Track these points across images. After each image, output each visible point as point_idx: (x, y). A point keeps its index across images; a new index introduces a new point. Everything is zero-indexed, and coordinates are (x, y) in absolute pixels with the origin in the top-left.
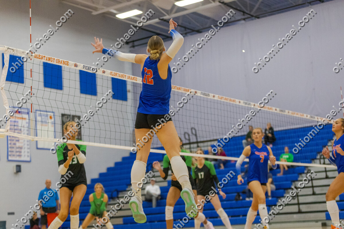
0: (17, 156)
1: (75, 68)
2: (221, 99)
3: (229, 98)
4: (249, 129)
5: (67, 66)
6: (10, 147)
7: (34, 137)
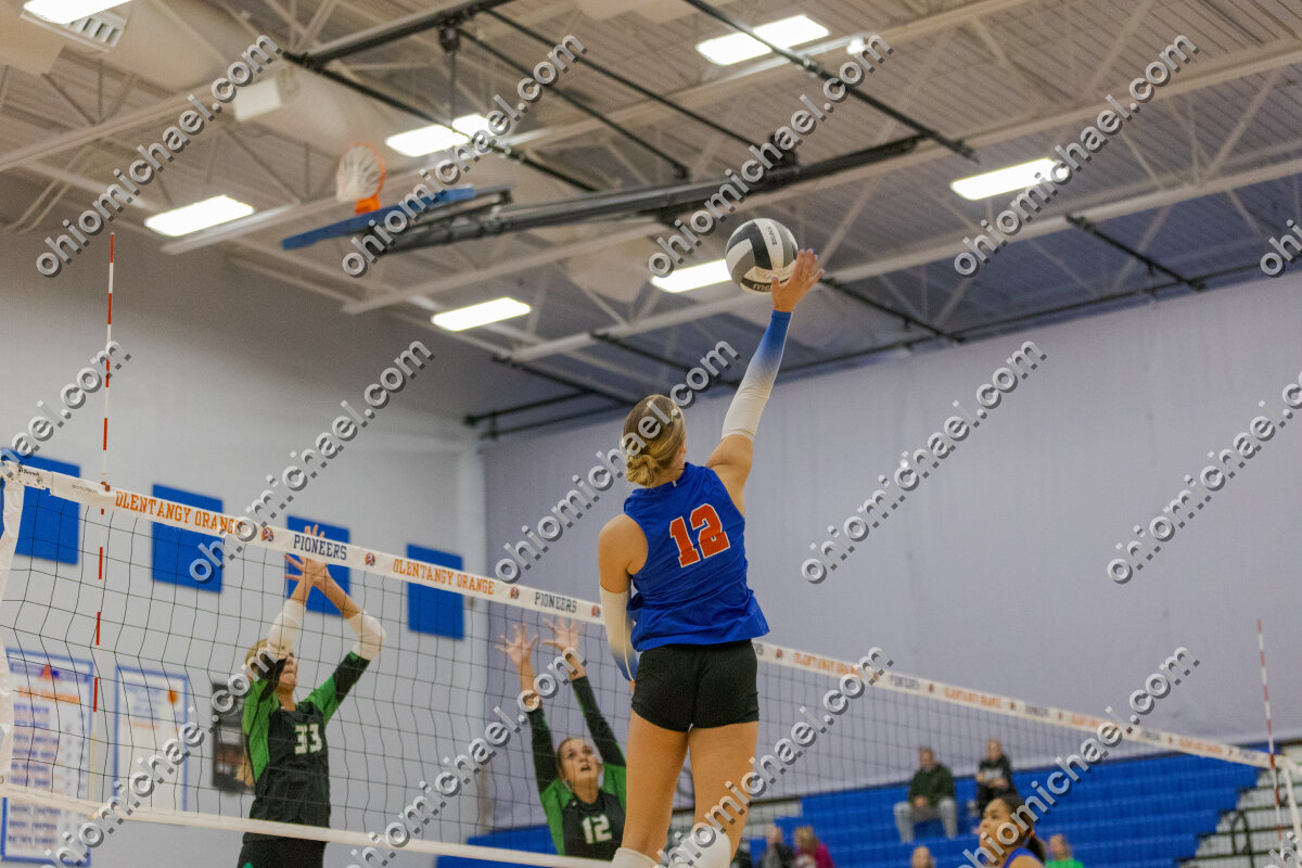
0: (37, 840)
1: (265, 544)
3: (837, 661)
4: (921, 759)
6: (14, 808)
7: (100, 804)
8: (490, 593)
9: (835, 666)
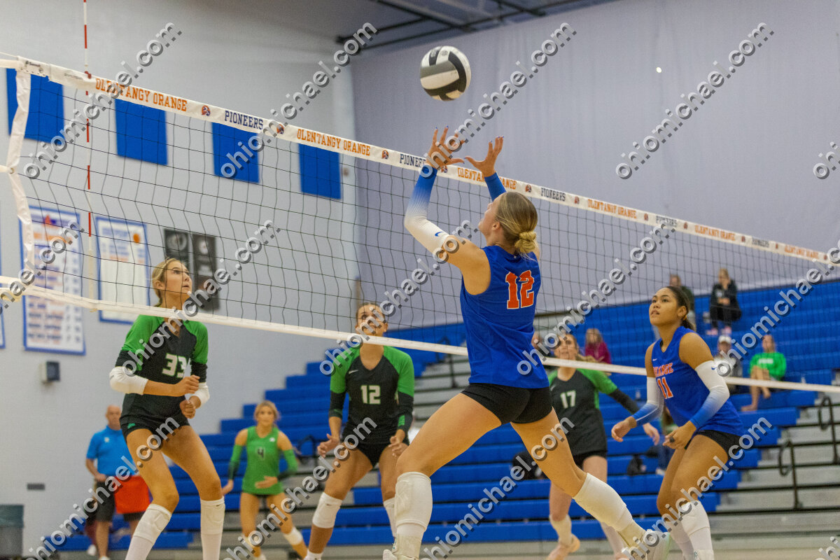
0: (49, 337)
1: (205, 118)
2: (598, 208)
3: (618, 206)
5: (183, 113)
6: (31, 315)
8: (367, 154)
9: (617, 209)
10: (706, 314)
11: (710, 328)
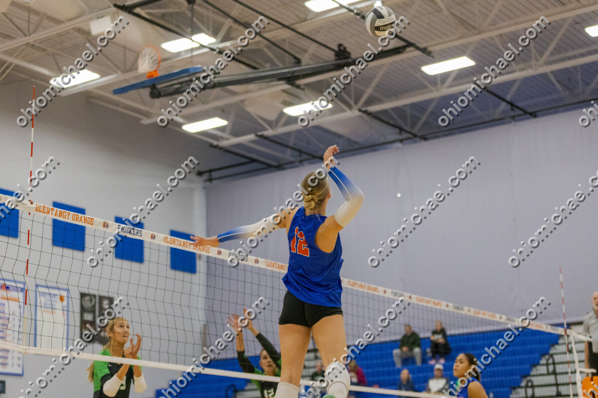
1: (105, 229)
2: (354, 286)
3: (367, 284)
4: (405, 330)
5: (91, 226)
7: (28, 347)
8: (208, 252)
9: (367, 287)
10: (428, 350)
11: (431, 359)
